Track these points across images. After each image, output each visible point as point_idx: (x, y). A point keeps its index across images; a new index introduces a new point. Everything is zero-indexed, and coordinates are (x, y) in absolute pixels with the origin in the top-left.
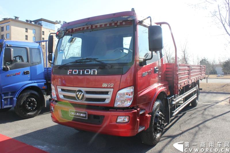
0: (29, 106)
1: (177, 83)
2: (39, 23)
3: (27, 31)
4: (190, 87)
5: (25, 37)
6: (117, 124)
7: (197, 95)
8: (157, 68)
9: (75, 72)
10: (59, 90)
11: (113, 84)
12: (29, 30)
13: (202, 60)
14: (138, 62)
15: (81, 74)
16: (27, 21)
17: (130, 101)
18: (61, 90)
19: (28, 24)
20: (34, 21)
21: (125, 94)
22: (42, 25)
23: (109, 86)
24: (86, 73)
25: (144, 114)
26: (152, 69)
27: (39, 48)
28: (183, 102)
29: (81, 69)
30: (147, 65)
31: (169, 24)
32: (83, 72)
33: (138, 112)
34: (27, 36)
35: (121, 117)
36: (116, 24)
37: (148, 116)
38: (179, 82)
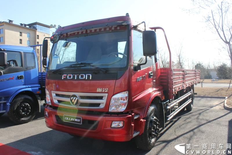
0: (23, 111)
1: (171, 88)
2: (34, 27)
3: (21, 35)
4: (185, 91)
5: (19, 41)
6: (112, 129)
7: (192, 100)
8: (151, 73)
9: (70, 77)
10: (54, 95)
11: (107, 89)
12: (23, 34)
13: (197, 65)
14: (132, 68)
15: (76, 78)
16: (21, 24)
17: (125, 105)
18: (55, 95)
19: (23, 28)
20: (28, 25)
21: (119, 99)
22: (36, 29)
23: (103, 91)
24: (81, 77)
25: (138, 119)
26: (146, 74)
27: (33, 52)
28: (178, 106)
29: (75, 74)
30: (142, 69)
31: (164, 29)
32: (78, 77)
33: (133, 117)
34: (21, 40)
35: (116, 122)
36: (110, 29)
37: (143, 121)
38: (173, 87)
